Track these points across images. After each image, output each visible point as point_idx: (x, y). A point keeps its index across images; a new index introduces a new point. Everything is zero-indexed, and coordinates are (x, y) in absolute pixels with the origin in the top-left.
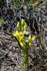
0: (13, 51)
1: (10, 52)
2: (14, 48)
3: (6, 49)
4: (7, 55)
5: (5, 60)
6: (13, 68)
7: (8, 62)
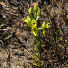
0: (20, 28)
1: (18, 30)
2: (22, 24)
3: (13, 25)
4: (14, 33)
5: (12, 41)
6: (22, 51)
7: (16, 43)
